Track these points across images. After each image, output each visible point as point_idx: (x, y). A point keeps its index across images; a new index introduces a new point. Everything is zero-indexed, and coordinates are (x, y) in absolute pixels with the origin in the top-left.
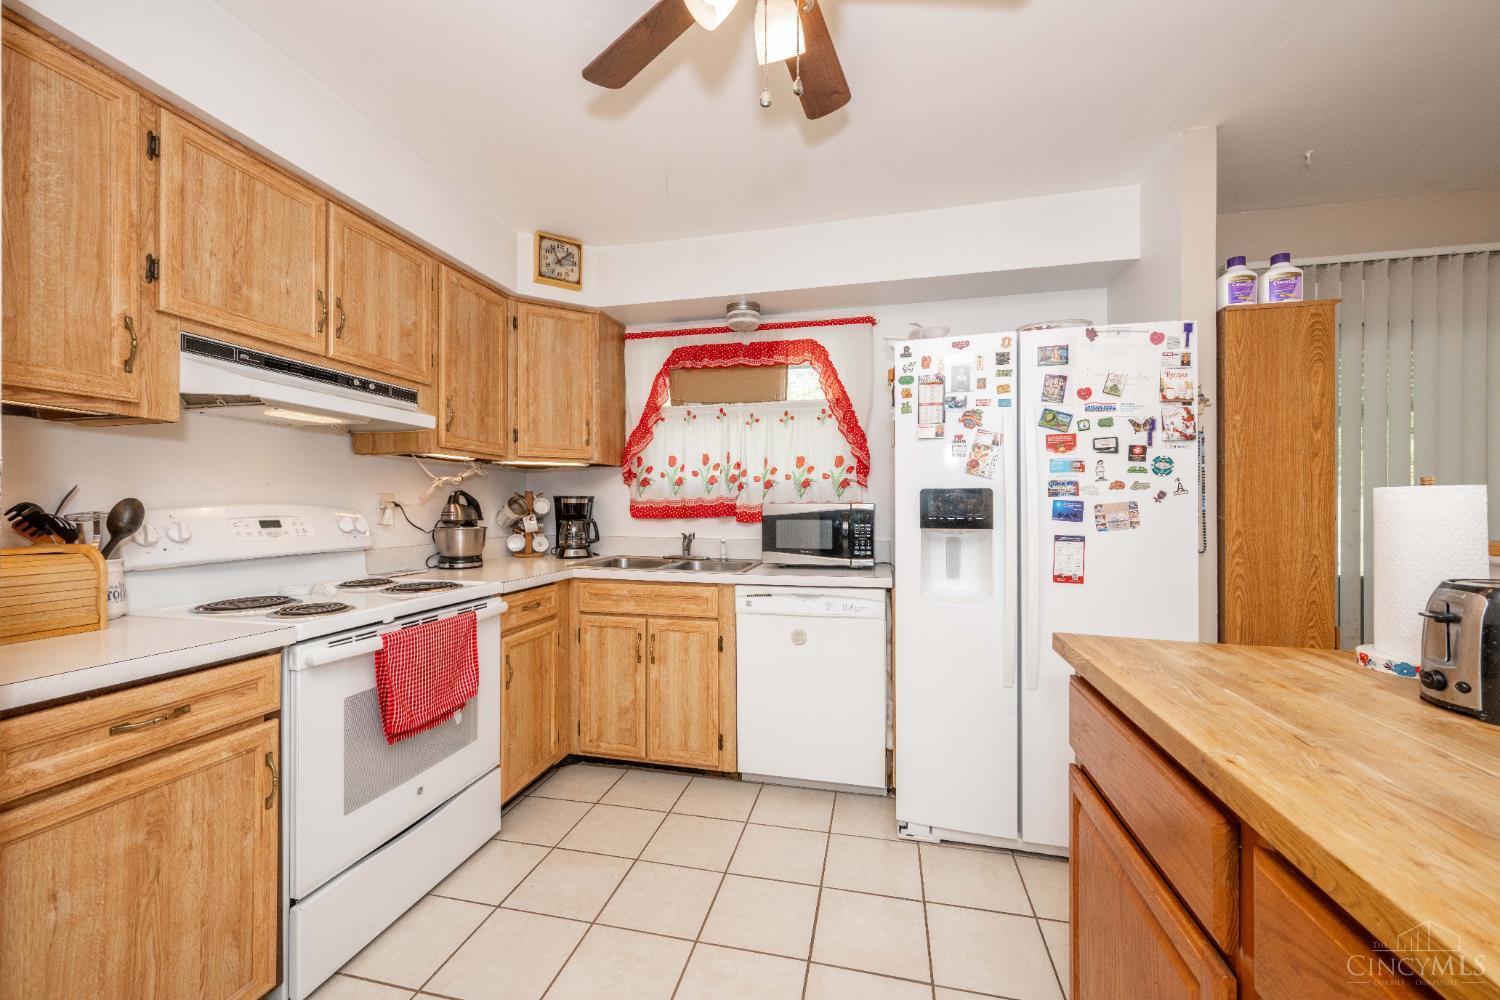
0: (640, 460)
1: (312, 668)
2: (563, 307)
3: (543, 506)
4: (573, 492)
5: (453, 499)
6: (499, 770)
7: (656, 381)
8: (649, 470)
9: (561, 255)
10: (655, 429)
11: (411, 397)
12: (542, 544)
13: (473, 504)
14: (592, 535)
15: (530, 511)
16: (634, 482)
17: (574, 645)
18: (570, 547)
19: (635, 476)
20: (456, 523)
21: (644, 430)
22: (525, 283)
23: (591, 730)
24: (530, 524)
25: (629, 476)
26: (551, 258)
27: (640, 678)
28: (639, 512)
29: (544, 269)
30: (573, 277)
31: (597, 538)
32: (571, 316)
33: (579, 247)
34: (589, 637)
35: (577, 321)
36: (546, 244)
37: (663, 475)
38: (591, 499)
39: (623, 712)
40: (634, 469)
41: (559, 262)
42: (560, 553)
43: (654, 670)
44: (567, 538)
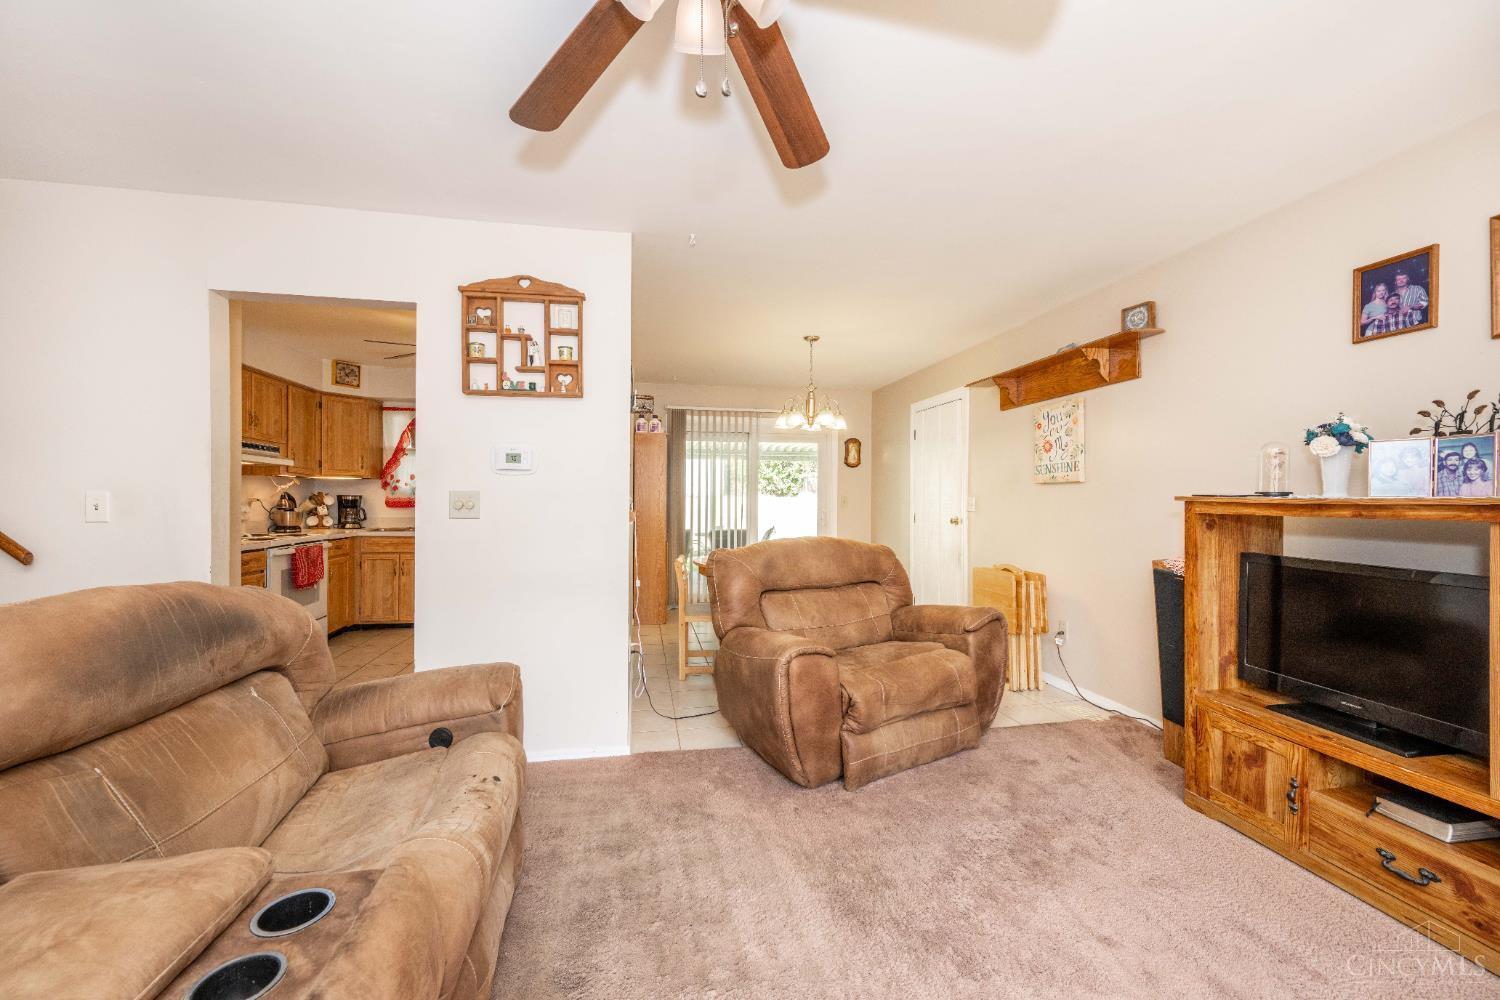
0: (392, 477)
1: (275, 556)
2: (348, 397)
3: (330, 501)
4: (350, 493)
5: (282, 497)
6: (326, 618)
7: (403, 433)
8: (398, 481)
9: (347, 371)
10: (401, 460)
11: (276, 450)
12: (329, 522)
13: (291, 499)
14: (362, 517)
15: (322, 503)
16: (388, 488)
17: (357, 571)
18: (348, 523)
19: (389, 484)
20: (285, 510)
21: (395, 460)
22: (326, 385)
23: (367, 611)
24: (322, 510)
25: (385, 485)
26: (343, 373)
27: (396, 582)
28: (391, 504)
29: (338, 379)
30: (355, 383)
31: (365, 518)
32: (351, 400)
33: (359, 367)
34: (366, 566)
35: (356, 404)
36: (340, 366)
37: (406, 484)
38: (361, 497)
39: (385, 600)
40: (389, 480)
41: (347, 375)
42: (341, 525)
43: (404, 579)
44: (346, 518)
